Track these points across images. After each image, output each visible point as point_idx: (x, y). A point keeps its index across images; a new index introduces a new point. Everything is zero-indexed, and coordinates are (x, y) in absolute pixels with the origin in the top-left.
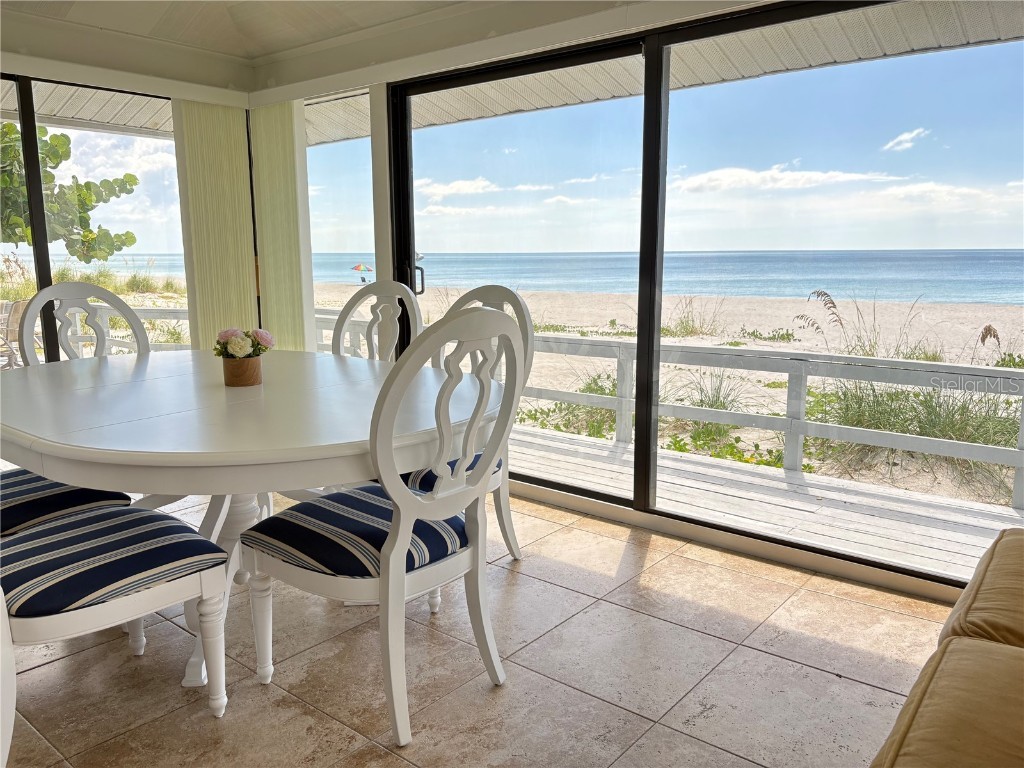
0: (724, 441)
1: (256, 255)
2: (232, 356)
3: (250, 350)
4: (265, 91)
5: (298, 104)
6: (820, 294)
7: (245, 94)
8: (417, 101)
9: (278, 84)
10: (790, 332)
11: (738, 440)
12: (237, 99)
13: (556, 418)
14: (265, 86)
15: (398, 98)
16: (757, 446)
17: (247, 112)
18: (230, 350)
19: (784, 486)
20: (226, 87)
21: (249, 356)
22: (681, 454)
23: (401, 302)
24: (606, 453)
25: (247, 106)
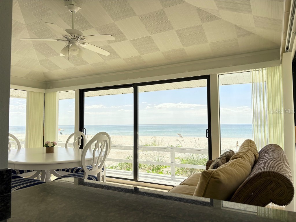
0: (160, 171)
1: (44, 126)
2: (48, 147)
3: (52, 145)
4: (49, 89)
5: (57, 92)
6: (179, 134)
7: (44, 90)
8: (86, 93)
9: (52, 88)
10: (181, 145)
11: (163, 171)
12: (42, 91)
13: (119, 168)
14: (49, 88)
15: (81, 94)
16: (167, 172)
17: (45, 94)
18: (48, 145)
19: (170, 179)
20: (40, 88)
21: (52, 147)
22: (148, 173)
23: (82, 136)
24: (130, 174)
25: (45, 92)
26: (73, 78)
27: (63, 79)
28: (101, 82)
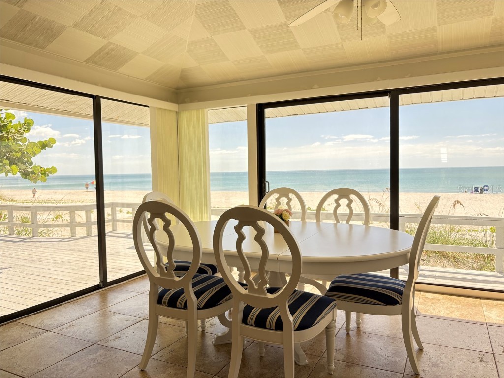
4: (185, 105)
5: (206, 111)
7: (177, 105)
8: (268, 111)
9: (191, 102)
12: (173, 107)
15: (261, 109)
17: (177, 113)
20: (167, 101)
25: (177, 111)
26: (242, 80)
27: (219, 83)
28: (310, 87)
